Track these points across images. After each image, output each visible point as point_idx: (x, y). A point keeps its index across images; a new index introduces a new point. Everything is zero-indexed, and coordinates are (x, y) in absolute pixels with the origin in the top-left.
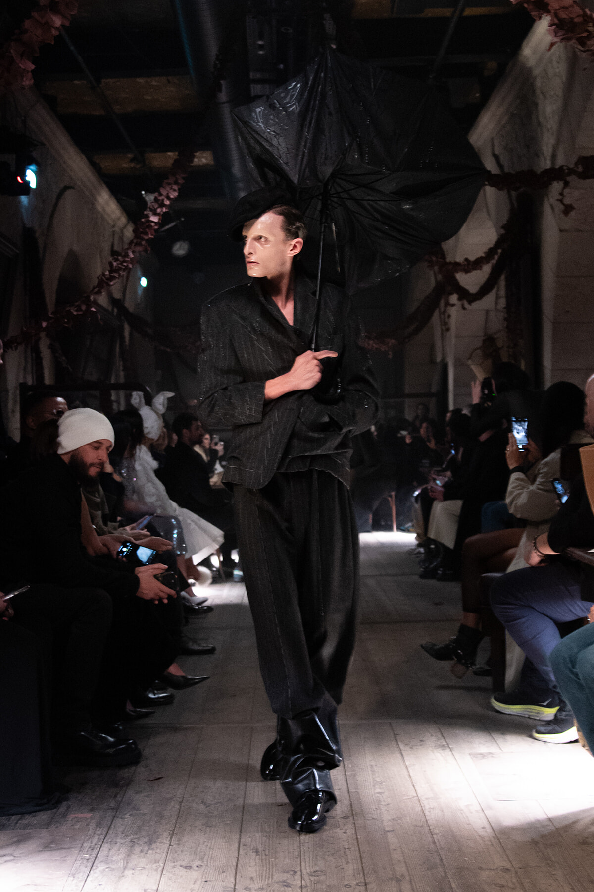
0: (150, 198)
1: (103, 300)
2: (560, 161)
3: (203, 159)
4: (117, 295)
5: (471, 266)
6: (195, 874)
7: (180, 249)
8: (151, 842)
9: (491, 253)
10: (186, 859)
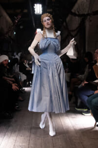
0: (16, 18)
1: (7, 36)
2: (89, 12)
3: (26, 11)
4: (10, 35)
5: (73, 31)
6: (22, 137)
7: (21, 27)
8: (15, 132)
9: (77, 28)
10: (21, 135)
